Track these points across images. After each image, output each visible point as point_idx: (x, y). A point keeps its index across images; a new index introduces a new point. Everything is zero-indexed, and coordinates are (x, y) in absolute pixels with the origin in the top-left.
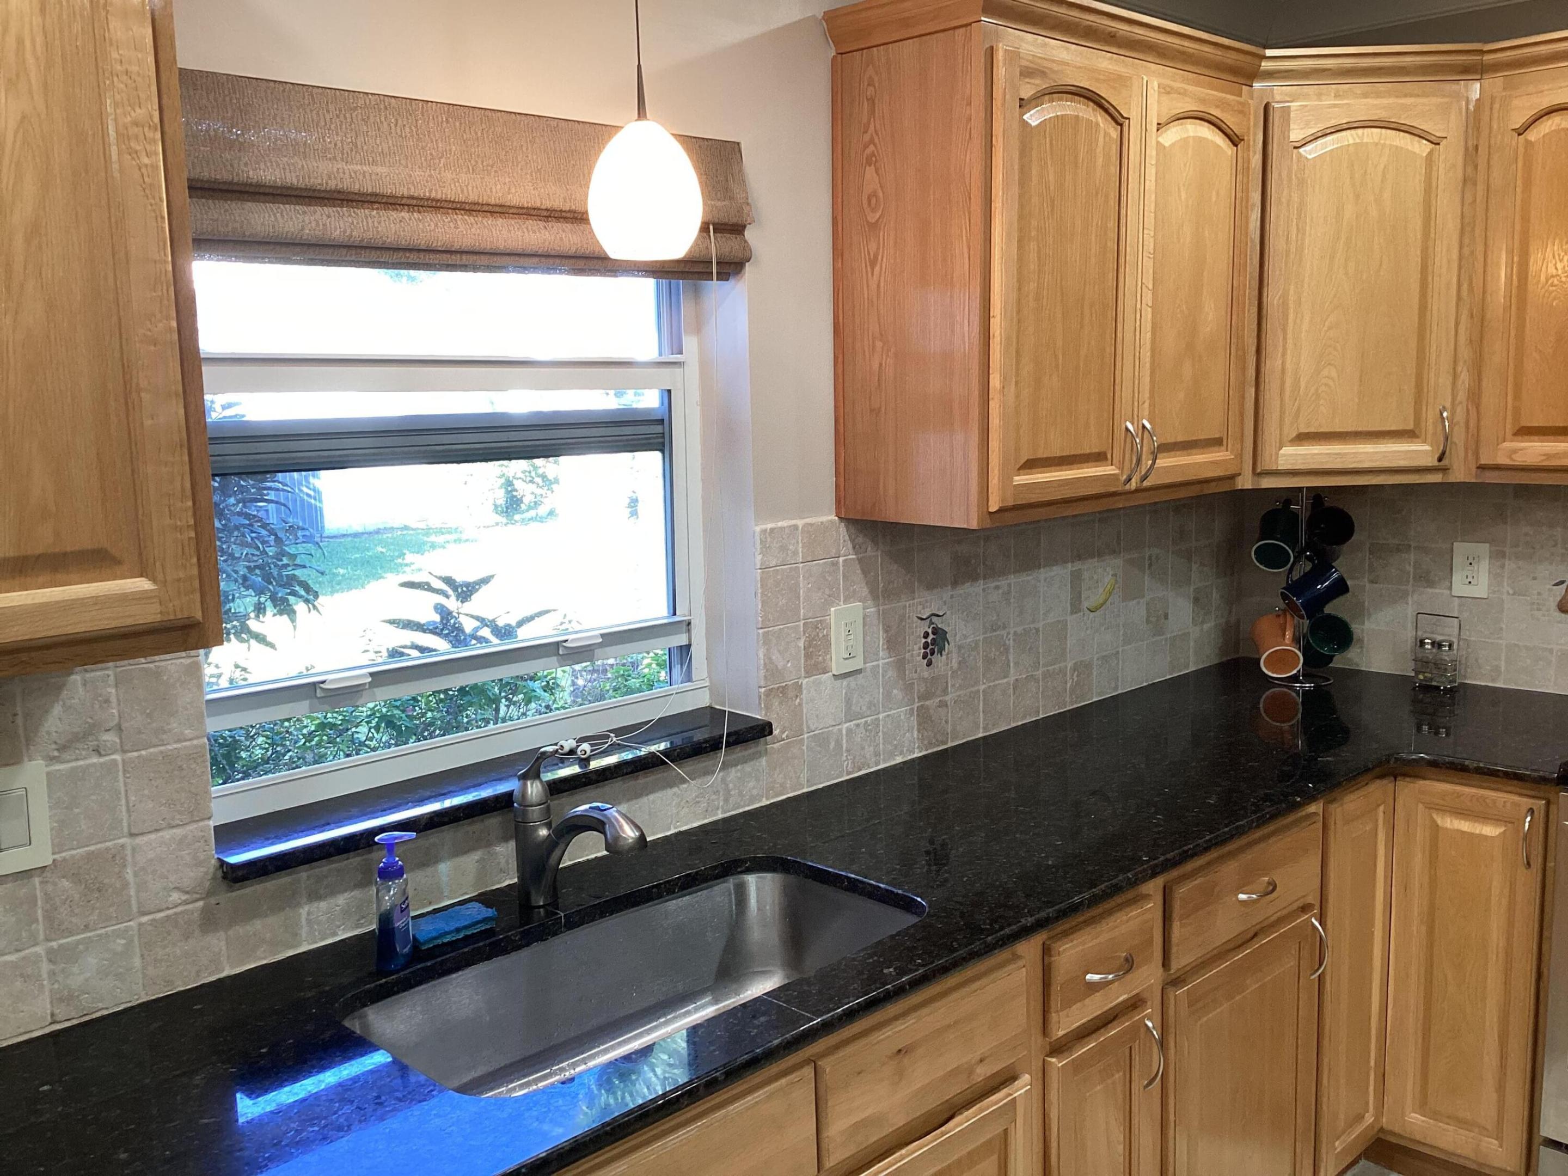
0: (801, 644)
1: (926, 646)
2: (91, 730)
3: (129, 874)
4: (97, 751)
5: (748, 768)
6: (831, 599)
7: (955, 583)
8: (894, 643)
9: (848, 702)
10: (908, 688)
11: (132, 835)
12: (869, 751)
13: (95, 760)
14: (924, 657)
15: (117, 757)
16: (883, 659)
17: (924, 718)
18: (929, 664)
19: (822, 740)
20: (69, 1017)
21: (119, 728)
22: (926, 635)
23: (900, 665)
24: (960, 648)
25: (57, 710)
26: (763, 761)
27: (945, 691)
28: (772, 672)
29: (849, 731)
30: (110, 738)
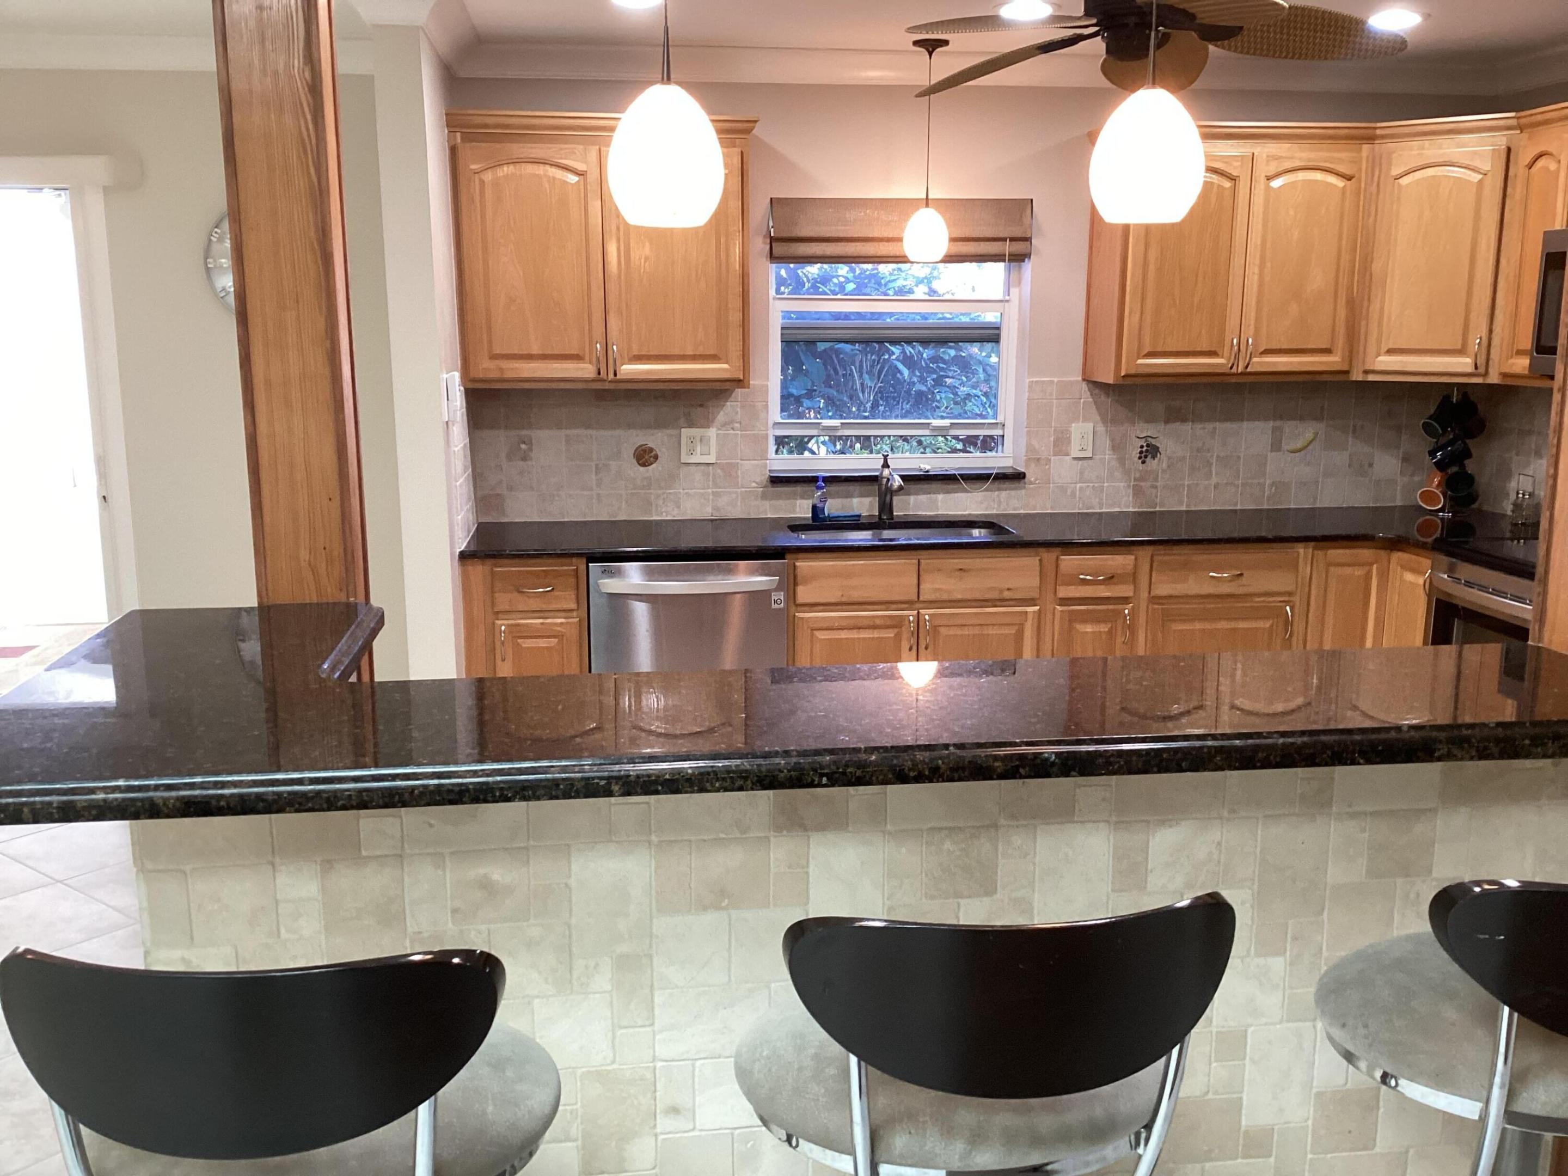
0: (1052, 439)
1: (1141, 452)
2: (732, 422)
3: (739, 473)
4: (733, 429)
5: (1013, 493)
6: (1075, 419)
7: (1167, 422)
8: (1117, 447)
9: (1082, 473)
10: (1127, 473)
11: (742, 460)
12: (1095, 501)
13: (732, 432)
14: (1140, 458)
15: (739, 432)
16: (1108, 455)
17: (1137, 491)
18: (1143, 462)
19: (1063, 489)
20: (717, 516)
21: (740, 423)
22: (1142, 447)
23: (1122, 461)
24: (1169, 458)
25: (722, 413)
26: (1023, 492)
27: (1156, 480)
28: (1030, 448)
29: (1081, 488)
30: (737, 425)
